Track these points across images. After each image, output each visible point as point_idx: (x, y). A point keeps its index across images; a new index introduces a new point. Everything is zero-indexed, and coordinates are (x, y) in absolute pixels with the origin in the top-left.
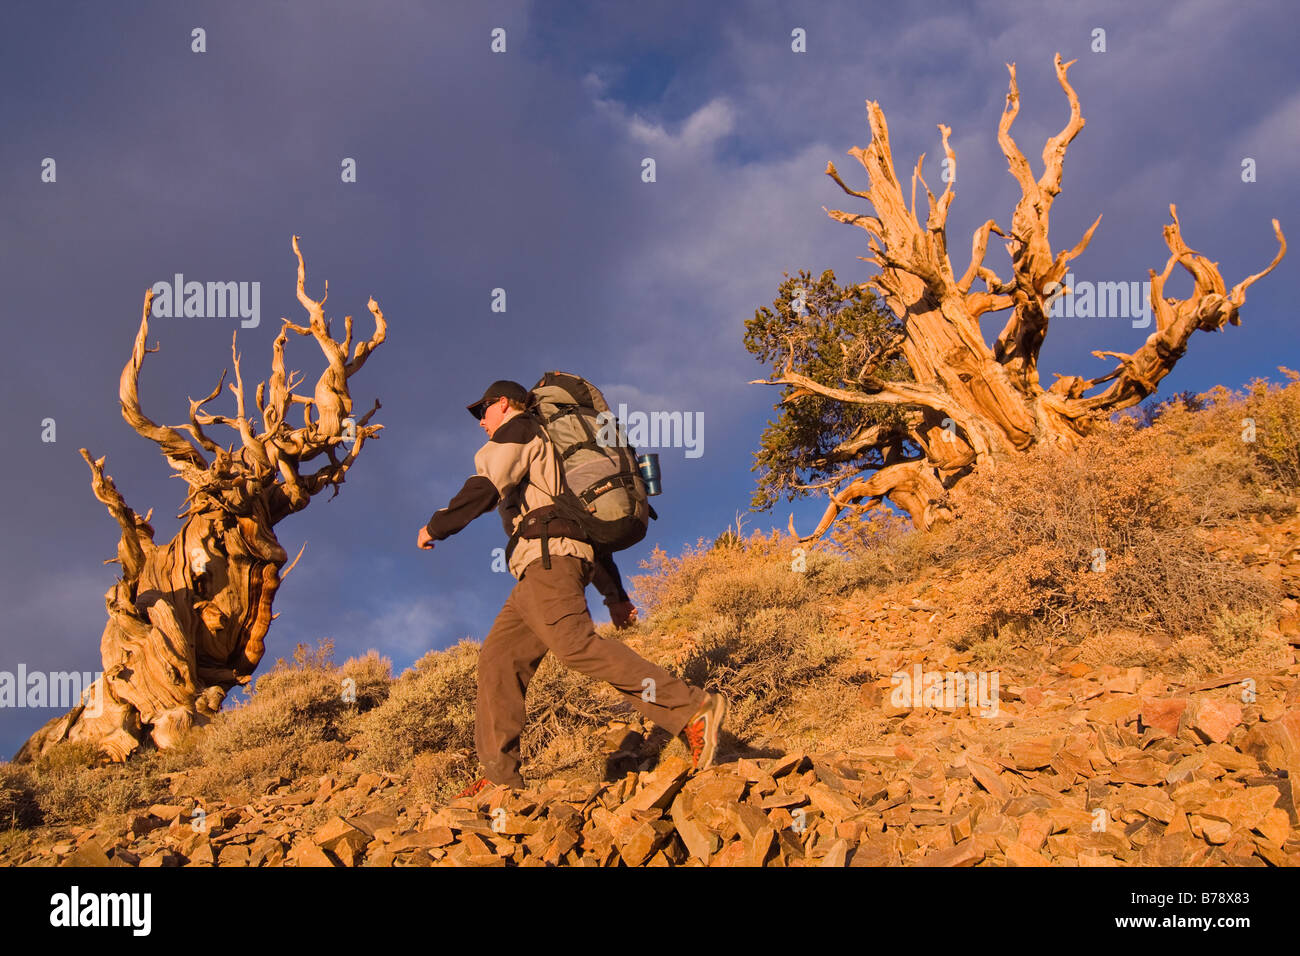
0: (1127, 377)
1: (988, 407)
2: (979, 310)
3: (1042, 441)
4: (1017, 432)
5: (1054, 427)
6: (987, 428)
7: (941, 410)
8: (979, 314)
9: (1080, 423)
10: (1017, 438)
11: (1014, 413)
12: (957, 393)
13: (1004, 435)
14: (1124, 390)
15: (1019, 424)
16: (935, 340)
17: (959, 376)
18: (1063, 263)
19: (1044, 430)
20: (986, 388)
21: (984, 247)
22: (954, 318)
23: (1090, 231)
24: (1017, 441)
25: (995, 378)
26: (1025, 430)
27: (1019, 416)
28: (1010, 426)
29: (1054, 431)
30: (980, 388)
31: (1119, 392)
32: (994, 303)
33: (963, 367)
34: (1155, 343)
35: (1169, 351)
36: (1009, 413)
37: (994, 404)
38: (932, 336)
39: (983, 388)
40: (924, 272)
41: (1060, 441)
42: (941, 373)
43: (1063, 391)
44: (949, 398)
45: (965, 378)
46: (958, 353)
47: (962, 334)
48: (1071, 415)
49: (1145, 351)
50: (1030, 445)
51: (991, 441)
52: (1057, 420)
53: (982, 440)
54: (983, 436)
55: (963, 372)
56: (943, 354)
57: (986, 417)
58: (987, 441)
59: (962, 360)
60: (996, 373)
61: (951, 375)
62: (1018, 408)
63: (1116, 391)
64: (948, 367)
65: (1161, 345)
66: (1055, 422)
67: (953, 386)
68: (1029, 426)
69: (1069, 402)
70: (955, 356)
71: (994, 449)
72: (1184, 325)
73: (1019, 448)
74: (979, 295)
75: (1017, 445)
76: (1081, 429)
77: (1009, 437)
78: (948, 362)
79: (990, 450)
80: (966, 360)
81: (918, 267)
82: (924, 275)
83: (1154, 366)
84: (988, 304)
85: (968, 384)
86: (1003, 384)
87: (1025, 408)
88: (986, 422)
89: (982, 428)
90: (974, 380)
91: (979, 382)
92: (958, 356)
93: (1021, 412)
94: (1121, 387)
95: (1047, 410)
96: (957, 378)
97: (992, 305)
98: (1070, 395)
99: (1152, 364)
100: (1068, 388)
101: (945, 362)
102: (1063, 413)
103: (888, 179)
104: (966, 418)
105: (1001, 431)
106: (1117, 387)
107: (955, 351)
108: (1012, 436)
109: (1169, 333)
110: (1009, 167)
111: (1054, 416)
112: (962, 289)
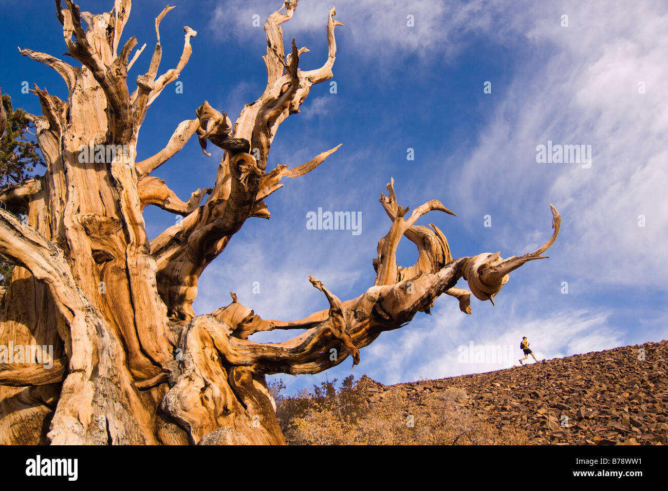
0: (328, 330)
1: (116, 308)
2: (150, 198)
3: (183, 383)
4: (142, 359)
5: (207, 367)
6: (106, 334)
7: (42, 281)
8: (147, 202)
9: (239, 375)
10: (139, 367)
11: (151, 329)
12: (80, 270)
13: (122, 356)
14: (316, 347)
15: (150, 346)
16: (82, 195)
17: (93, 251)
18: (279, 177)
19: (190, 367)
20: (124, 283)
21: (186, 139)
22: (122, 180)
23: (324, 155)
24: (136, 372)
25: (144, 272)
26: (157, 359)
27: (156, 337)
28: (136, 346)
29: (205, 374)
30: (115, 277)
31: (308, 348)
32: (169, 199)
33: (105, 242)
34: (377, 297)
35: (389, 314)
36: (143, 326)
37: (127, 306)
38: (81, 190)
39: (120, 280)
40: (118, 93)
41: (208, 393)
42: (71, 235)
43: (232, 321)
44: (66, 268)
45: (100, 257)
46: (107, 223)
47: (123, 204)
48: (233, 359)
49: (359, 304)
50: (157, 385)
51: (105, 355)
52: (213, 359)
53: (90, 349)
54: (95, 344)
55: (101, 248)
56: (85, 215)
57: (107, 319)
58: (97, 353)
59: (108, 234)
60: (147, 267)
61: (82, 244)
62: (158, 324)
63: (305, 344)
64: (83, 233)
65: (380, 302)
66: (210, 362)
67: (79, 259)
68: (164, 355)
69: (234, 339)
70: (100, 224)
71: (102, 372)
72: (428, 285)
73: (137, 384)
74: (157, 182)
75: (136, 379)
76: (238, 384)
77: (128, 363)
78: (87, 228)
79: (95, 370)
80: (112, 236)
81: (115, 80)
82: (117, 98)
83: (361, 328)
84: (163, 197)
85: (101, 267)
86: (150, 286)
87: (167, 328)
88: (105, 325)
89: (99, 330)
90: (111, 265)
91: (117, 270)
92: (105, 227)
93: (160, 333)
94: (314, 340)
95: (203, 339)
96: (90, 253)
97: (166, 201)
98: (238, 331)
99: (359, 324)
100: (240, 321)
101: (83, 224)
102: (223, 351)
103: (109, 42)
104: (80, 305)
105: (121, 349)
106: (310, 339)
107: (103, 219)
108: (132, 361)
109: (404, 288)
110: (265, 54)
111: (210, 351)
112: (138, 169)
